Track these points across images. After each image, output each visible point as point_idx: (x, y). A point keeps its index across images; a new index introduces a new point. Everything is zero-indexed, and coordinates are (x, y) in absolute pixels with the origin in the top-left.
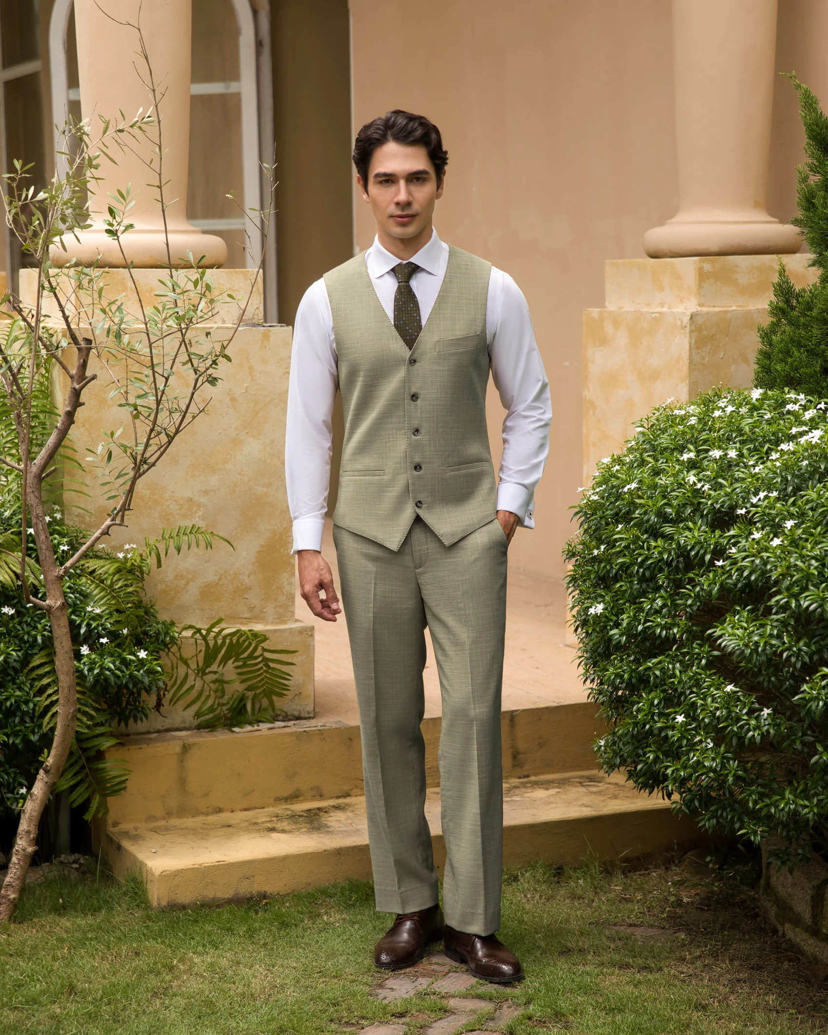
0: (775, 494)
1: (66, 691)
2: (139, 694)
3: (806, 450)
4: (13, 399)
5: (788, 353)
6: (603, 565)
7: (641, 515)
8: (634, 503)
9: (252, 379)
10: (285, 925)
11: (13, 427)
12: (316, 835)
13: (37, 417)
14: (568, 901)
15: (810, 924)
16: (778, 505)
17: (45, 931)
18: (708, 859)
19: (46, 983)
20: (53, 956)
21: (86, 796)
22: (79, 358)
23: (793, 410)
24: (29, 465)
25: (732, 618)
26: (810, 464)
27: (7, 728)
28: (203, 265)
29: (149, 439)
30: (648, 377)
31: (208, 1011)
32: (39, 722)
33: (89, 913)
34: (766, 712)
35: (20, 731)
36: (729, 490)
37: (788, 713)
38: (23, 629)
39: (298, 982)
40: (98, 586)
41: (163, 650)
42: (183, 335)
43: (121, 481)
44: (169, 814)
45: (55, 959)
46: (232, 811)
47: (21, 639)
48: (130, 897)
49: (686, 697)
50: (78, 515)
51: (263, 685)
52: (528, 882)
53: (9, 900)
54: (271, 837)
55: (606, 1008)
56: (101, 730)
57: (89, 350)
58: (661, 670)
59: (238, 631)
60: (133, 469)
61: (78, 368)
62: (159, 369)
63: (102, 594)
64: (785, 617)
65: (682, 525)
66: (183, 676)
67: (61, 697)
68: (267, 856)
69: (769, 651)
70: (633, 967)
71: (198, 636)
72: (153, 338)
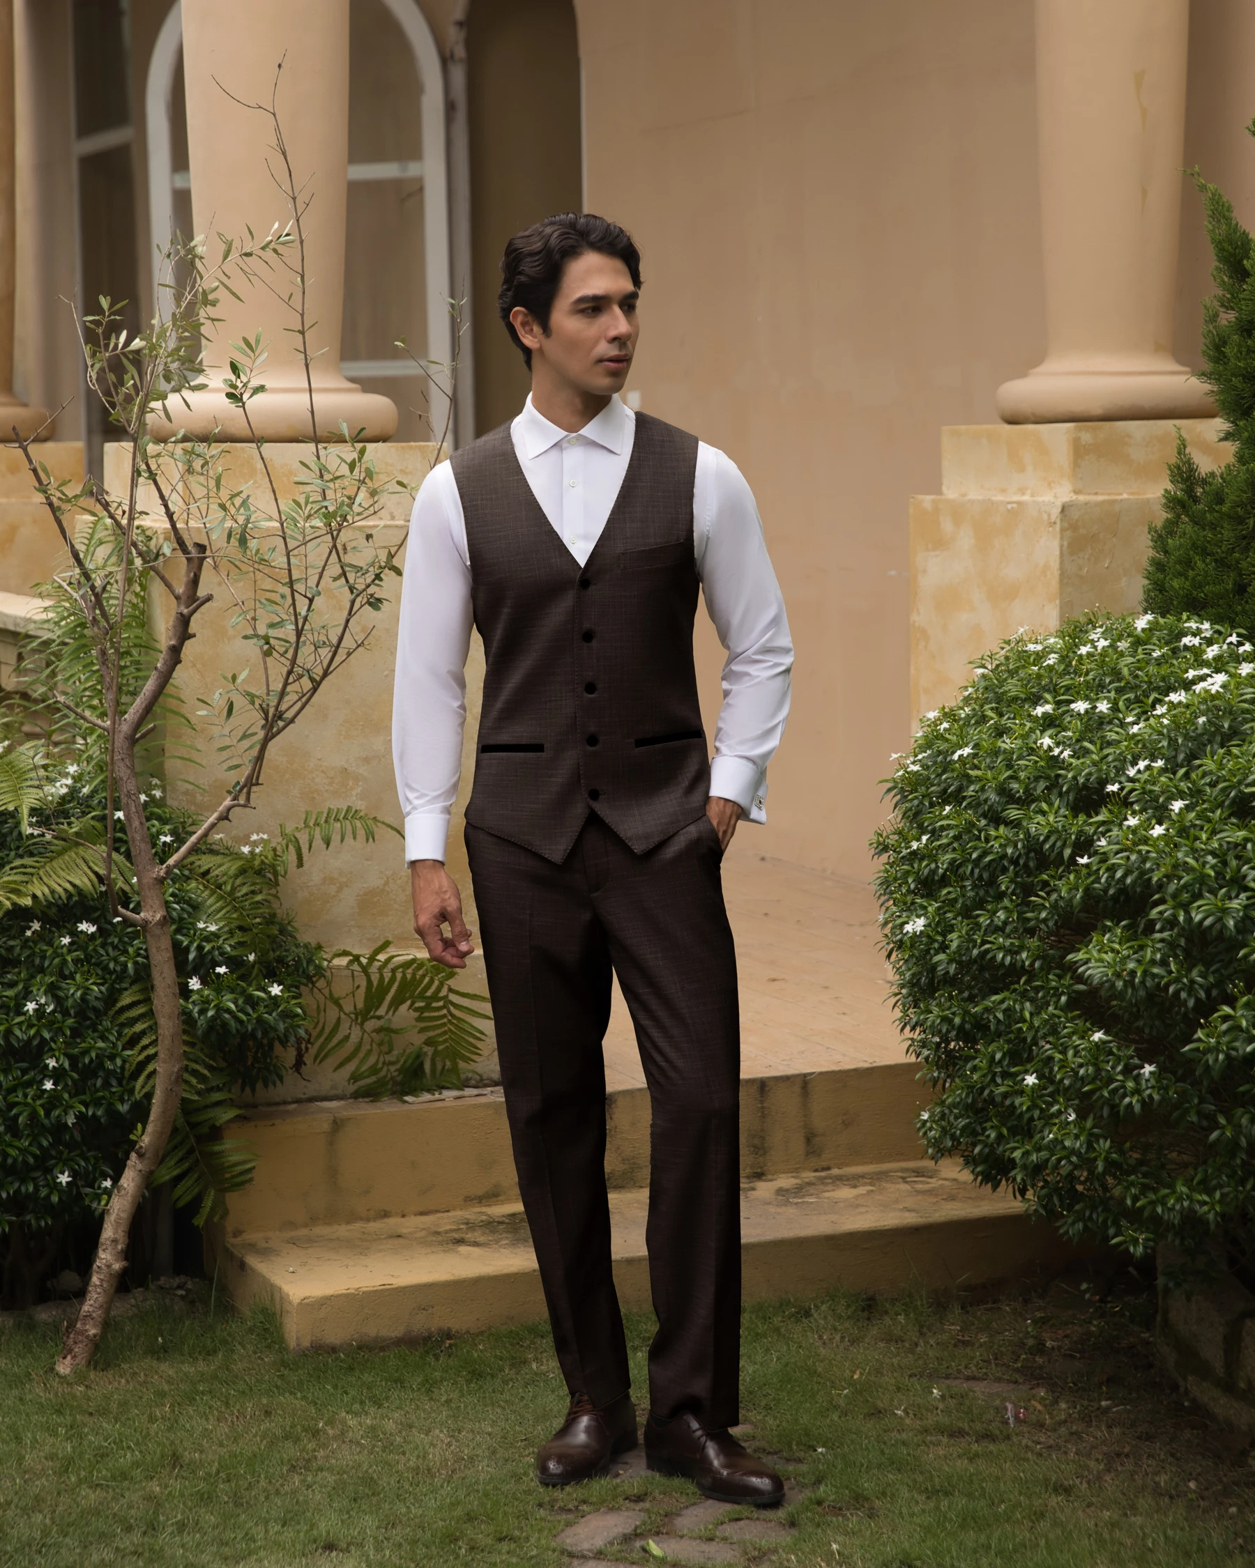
0: (1160, 763)
1: (167, 1042)
2: (271, 1047)
3: (1204, 701)
4: (96, 629)
5: (1188, 563)
6: (924, 864)
7: (977, 792)
8: (968, 776)
10: (477, 1375)
11: (95, 668)
12: (522, 1249)
13: (128, 653)
14: (882, 1345)
15: (1222, 1375)
16: (1163, 779)
17: (138, 1382)
18: (1084, 1286)
19: (141, 1452)
20: (150, 1416)
21: (196, 1191)
22: (188, 571)
23: (1191, 644)
24: (117, 721)
25: (1100, 938)
26: (1209, 721)
27: (85, 1093)
28: (362, 437)
29: (286, 684)
30: (1003, 594)
31: (367, 1491)
32: (131, 1086)
33: (200, 1358)
34: (1148, 1069)
35: (103, 1097)
36: (1095, 757)
37: (1180, 1072)
38: (108, 954)
39: (494, 1452)
40: (213, 892)
41: (306, 985)
42: (334, 539)
43: (246, 743)
44: (314, 1220)
45: (152, 1419)
46: (403, 1216)
47: (105, 969)
48: (258, 1335)
49: (1039, 1050)
50: (186, 793)
51: (445, 1041)
52: (825, 1318)
53: (87, 1337)
54: (458, 1252)
55: (927, 1489)
56: (217, 1096)
57: (202, 560)
58: (1005, 1011)
59: (414, 961)
60: (263, 727)
61: (187, 584)
62: (299, 587)
63: (218, 905)
64: (1171, 936)
65: (1033, 806)
66: (334, 1021)
67: (162, 1049)
68: (452, 1278)
69: (1149, 983)
70: (968, 1434)
71: (356, 967)
72: (292, 544)
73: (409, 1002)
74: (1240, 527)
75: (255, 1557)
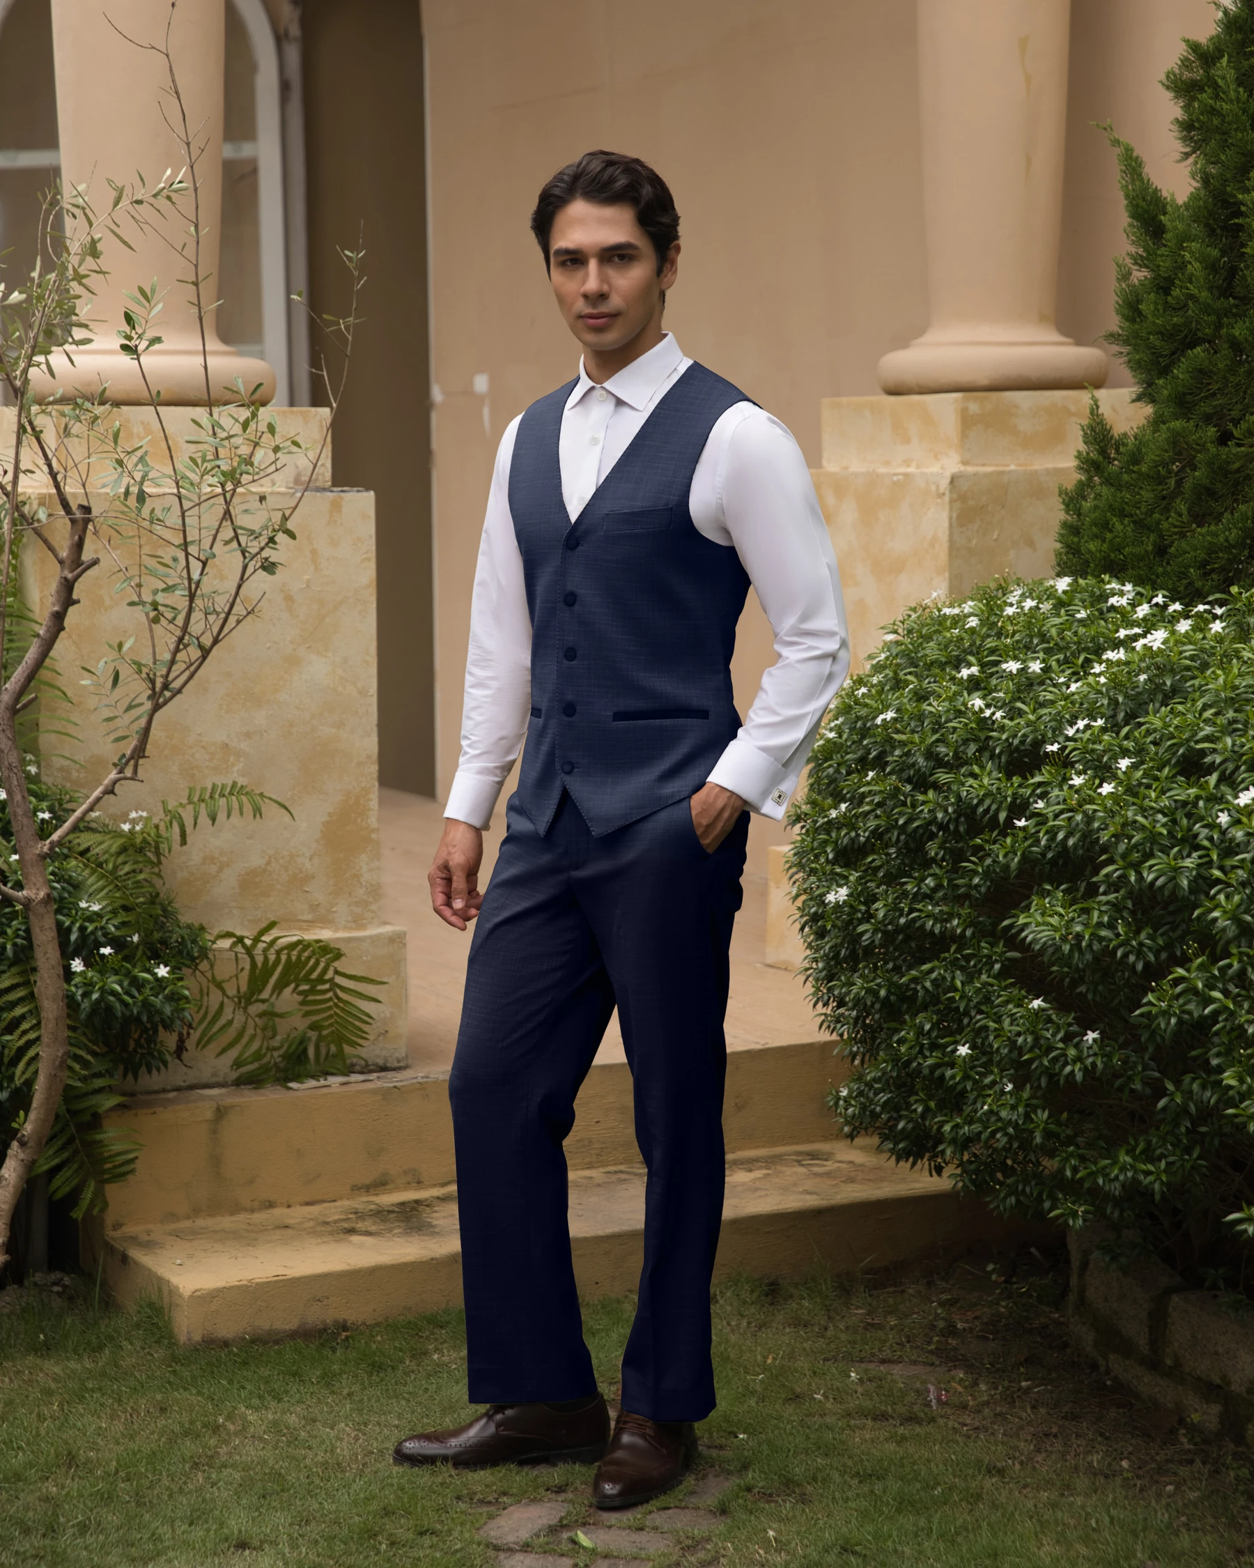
0: (1100, 722)
1: (51, 1026)
2: (156, 1031)
3: (1144, 659)
5: (1105, 525)
6: (843, 833)
7: (902, 757)
8: (890, 740)
9: (316, 569)
10: (377, 1367)
12: (417, 1237)
14: (790, 1329)
15: (1146, 1352)
16: (1106, 737)
17: (23, 1380)
18: (990, 1267)
19: (33, 1452)
20: (39, 1415)
21: (76, 1181)
22: (72, 535)
23: (1118, 605)
25: (1041, 902)
26: (1149, 679)
28: (255, 400)
29: (176, 652)
30: (887, 567)
31: (275, 1487)
32: (10, 1072)
33: (86, 1354)
34: (1091, 1036)
36: (1031, 717)
37: (1125, 1038)
40: (93, 871)
41: (189, 967)
42: (227, 503)
43: (132, 714)
44: (196, 1212)
45: (41, 1418)
46: (289, 1206)
48: (145, 1330)
49: (971, 1019)
50: (61, 769)
51: (331, 1025)
52: (731, 1303)
54: (350, 1242)
55: (858, 1473)
56: (99, 1083)
57: (87, 521)
58: (933, 982)
59: (299, 942)
60: (149, 698)
61: (71, 549)
62: (193, 550)
63: (100, 883)
64: (1116, 898)
65: (963, 770)
66: (216, 1007)
67: (46, 1032)
68: (348, 1268)
69: (1096, 947)
70: (892, 1417)
71: (239, 949)
72: (186, 505)
73: (293, 986)
74: (1160, 488)
75: (164, 1558)
